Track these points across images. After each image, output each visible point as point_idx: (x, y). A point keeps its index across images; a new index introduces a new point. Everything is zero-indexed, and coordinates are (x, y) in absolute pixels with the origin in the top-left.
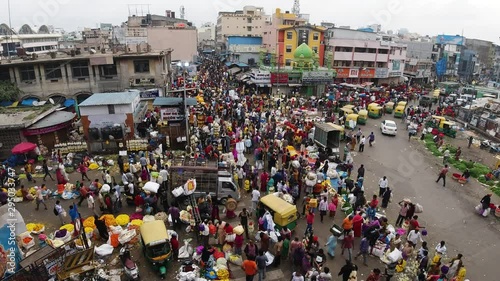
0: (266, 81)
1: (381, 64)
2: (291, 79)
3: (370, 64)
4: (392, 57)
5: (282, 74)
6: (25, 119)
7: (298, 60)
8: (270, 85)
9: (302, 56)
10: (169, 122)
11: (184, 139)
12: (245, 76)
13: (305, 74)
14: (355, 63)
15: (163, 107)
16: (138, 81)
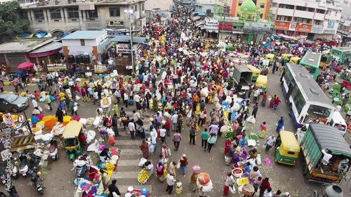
0: (214, 28)
1: (318, 22)
2: (235, 27)
3: (309, 20)
4: (327, 17)
5: (227, 23)
6: (29, 46)
7: (242, 12)
8: (217, 32)
9: (246, 9)
10: (123, 54)
11: (131, 67)
12: (201, 23)
13: (247, 25)
14: (296, 19)
15: (119, 43)
16: (112, 23)
